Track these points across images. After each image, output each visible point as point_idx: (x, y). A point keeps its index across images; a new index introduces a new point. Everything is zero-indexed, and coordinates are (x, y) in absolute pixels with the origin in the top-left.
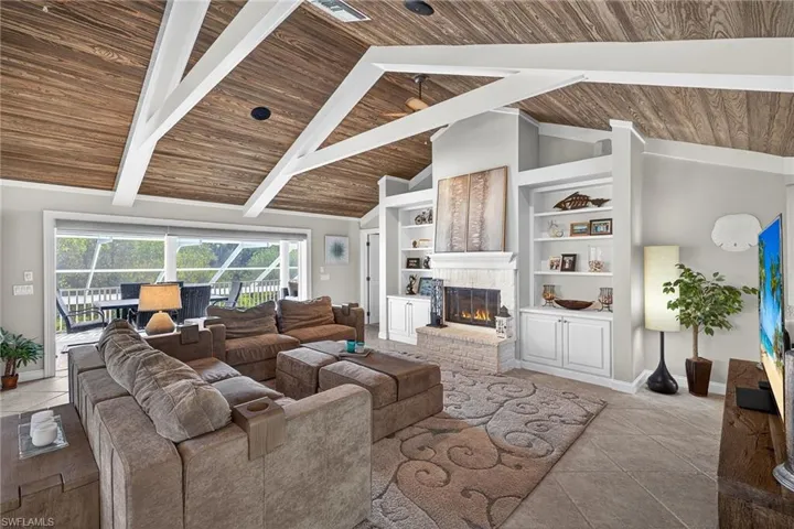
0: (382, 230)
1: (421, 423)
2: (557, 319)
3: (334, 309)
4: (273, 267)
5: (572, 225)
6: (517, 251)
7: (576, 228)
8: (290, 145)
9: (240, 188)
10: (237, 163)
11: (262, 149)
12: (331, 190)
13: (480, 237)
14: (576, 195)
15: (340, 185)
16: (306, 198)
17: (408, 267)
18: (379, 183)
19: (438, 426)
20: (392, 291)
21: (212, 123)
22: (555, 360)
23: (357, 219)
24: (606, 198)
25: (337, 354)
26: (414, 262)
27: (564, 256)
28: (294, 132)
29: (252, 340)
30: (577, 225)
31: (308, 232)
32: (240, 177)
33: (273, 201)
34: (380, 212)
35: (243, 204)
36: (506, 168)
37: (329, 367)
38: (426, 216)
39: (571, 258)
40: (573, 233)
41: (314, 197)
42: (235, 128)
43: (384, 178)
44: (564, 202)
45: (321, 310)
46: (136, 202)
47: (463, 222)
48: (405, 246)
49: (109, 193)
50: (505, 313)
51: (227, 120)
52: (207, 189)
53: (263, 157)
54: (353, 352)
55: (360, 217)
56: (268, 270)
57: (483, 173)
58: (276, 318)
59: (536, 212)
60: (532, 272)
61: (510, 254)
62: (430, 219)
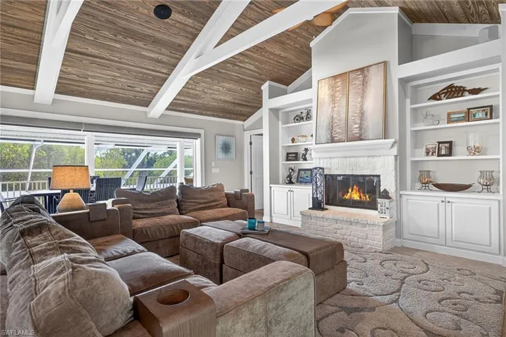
0: (265, 130)
1: (330, 301)
2: (440, 200)
3: (226, 194)
4: (170, 168)
5: (449, 114)
6: (398, 138)
7: (452, 116)
8: (188, 48)
9: (145, 90)
10: (142, 65)
11: (163, 50)
12: (222, 93)
13: (360, 128)
14: (451, 87)
15: (229, 90)
16: (200, 101)
17: (287, 160)
18: (263, 88)
19: (348, 304)
20: (274, 180)
21: (118, 20)
22: (438, 238)
23: (241, 123)
24: (482, 87)
25: (239, 232)
26: (292, 156)
27: (439, 143)
28: (191, 33)
29: (157, 220)
30: (454, 113)
31: (202, 132)
32: (144, 79)
33: (171, 104)
34: (264, 113)
35: (147, 106)
36: (385, 63)
37: (234, 243)
38: (304, 115)
39: (447, 145)
40: (450, 120)
41: (207, 100)
42: (140, 27)
43: (267, 84)
44: (438, 94)
45: (216, 195)
46: (54, 101)
47: (343, 116)
48: (284, 142)
49: (30, 92)
50: (386, 195)
51: (132, 18)
52: (116, 90)
53: (165, 59)
54: (254, 230)
55: (244, 120)
56: (167, 170)
57: (362, 70)
58: (177, 201)
59: (411, 104)
60: (409, 159)
61: (391, 141)
62: (308, 117)
